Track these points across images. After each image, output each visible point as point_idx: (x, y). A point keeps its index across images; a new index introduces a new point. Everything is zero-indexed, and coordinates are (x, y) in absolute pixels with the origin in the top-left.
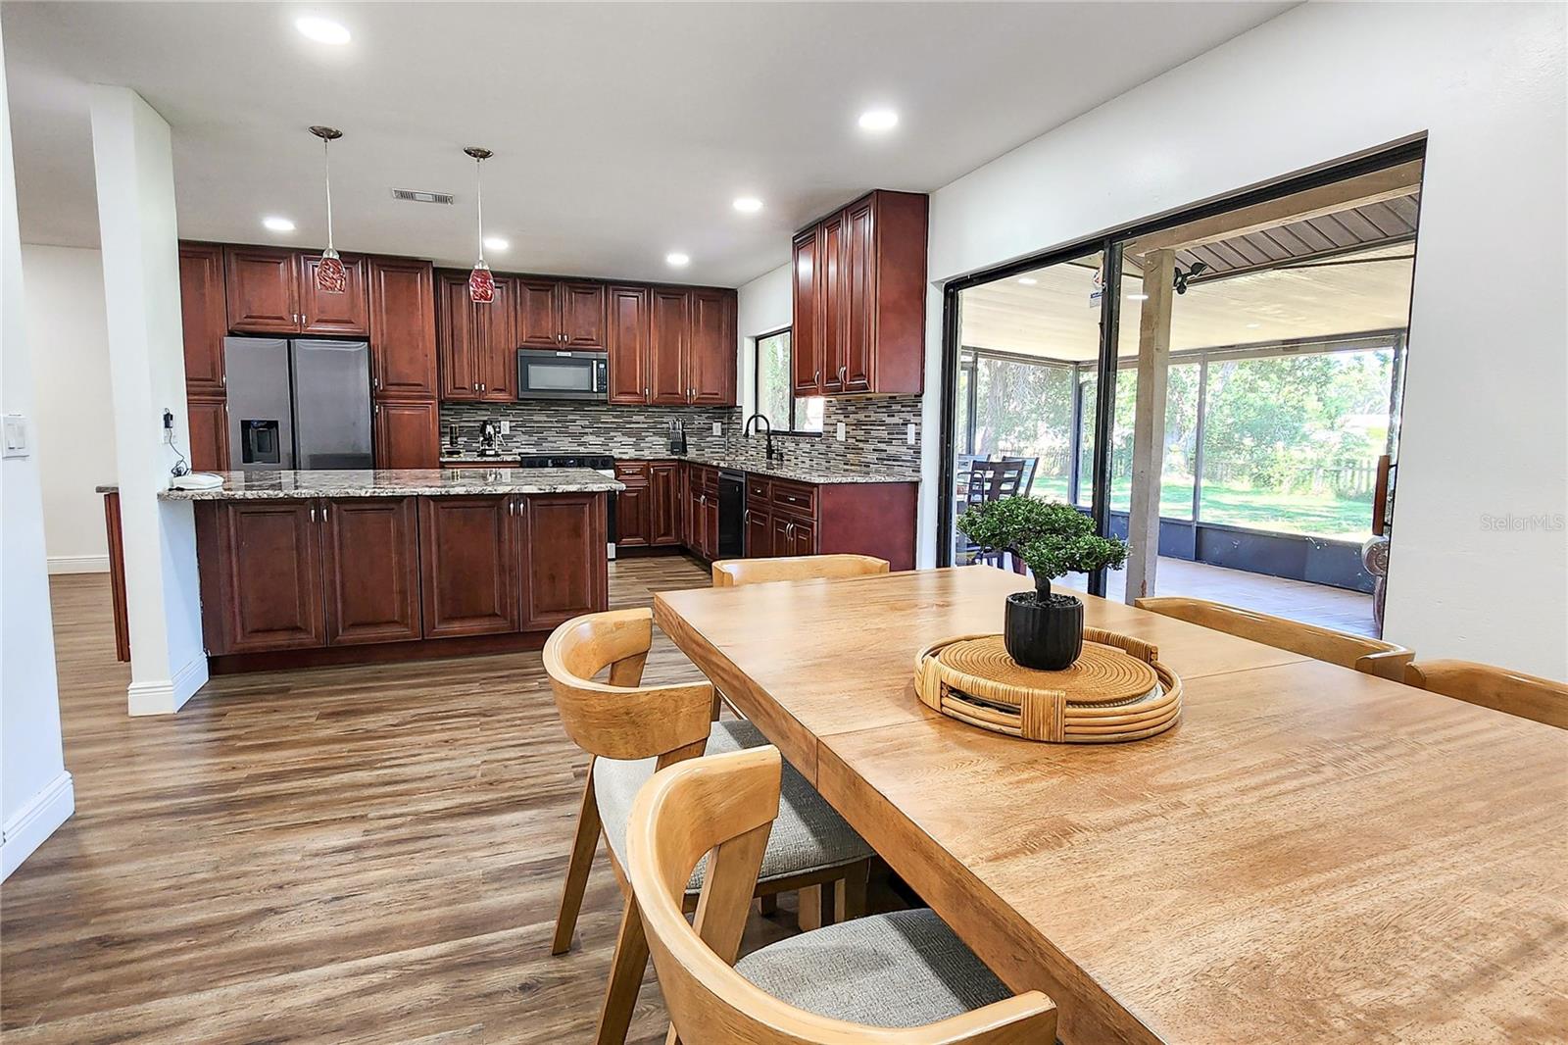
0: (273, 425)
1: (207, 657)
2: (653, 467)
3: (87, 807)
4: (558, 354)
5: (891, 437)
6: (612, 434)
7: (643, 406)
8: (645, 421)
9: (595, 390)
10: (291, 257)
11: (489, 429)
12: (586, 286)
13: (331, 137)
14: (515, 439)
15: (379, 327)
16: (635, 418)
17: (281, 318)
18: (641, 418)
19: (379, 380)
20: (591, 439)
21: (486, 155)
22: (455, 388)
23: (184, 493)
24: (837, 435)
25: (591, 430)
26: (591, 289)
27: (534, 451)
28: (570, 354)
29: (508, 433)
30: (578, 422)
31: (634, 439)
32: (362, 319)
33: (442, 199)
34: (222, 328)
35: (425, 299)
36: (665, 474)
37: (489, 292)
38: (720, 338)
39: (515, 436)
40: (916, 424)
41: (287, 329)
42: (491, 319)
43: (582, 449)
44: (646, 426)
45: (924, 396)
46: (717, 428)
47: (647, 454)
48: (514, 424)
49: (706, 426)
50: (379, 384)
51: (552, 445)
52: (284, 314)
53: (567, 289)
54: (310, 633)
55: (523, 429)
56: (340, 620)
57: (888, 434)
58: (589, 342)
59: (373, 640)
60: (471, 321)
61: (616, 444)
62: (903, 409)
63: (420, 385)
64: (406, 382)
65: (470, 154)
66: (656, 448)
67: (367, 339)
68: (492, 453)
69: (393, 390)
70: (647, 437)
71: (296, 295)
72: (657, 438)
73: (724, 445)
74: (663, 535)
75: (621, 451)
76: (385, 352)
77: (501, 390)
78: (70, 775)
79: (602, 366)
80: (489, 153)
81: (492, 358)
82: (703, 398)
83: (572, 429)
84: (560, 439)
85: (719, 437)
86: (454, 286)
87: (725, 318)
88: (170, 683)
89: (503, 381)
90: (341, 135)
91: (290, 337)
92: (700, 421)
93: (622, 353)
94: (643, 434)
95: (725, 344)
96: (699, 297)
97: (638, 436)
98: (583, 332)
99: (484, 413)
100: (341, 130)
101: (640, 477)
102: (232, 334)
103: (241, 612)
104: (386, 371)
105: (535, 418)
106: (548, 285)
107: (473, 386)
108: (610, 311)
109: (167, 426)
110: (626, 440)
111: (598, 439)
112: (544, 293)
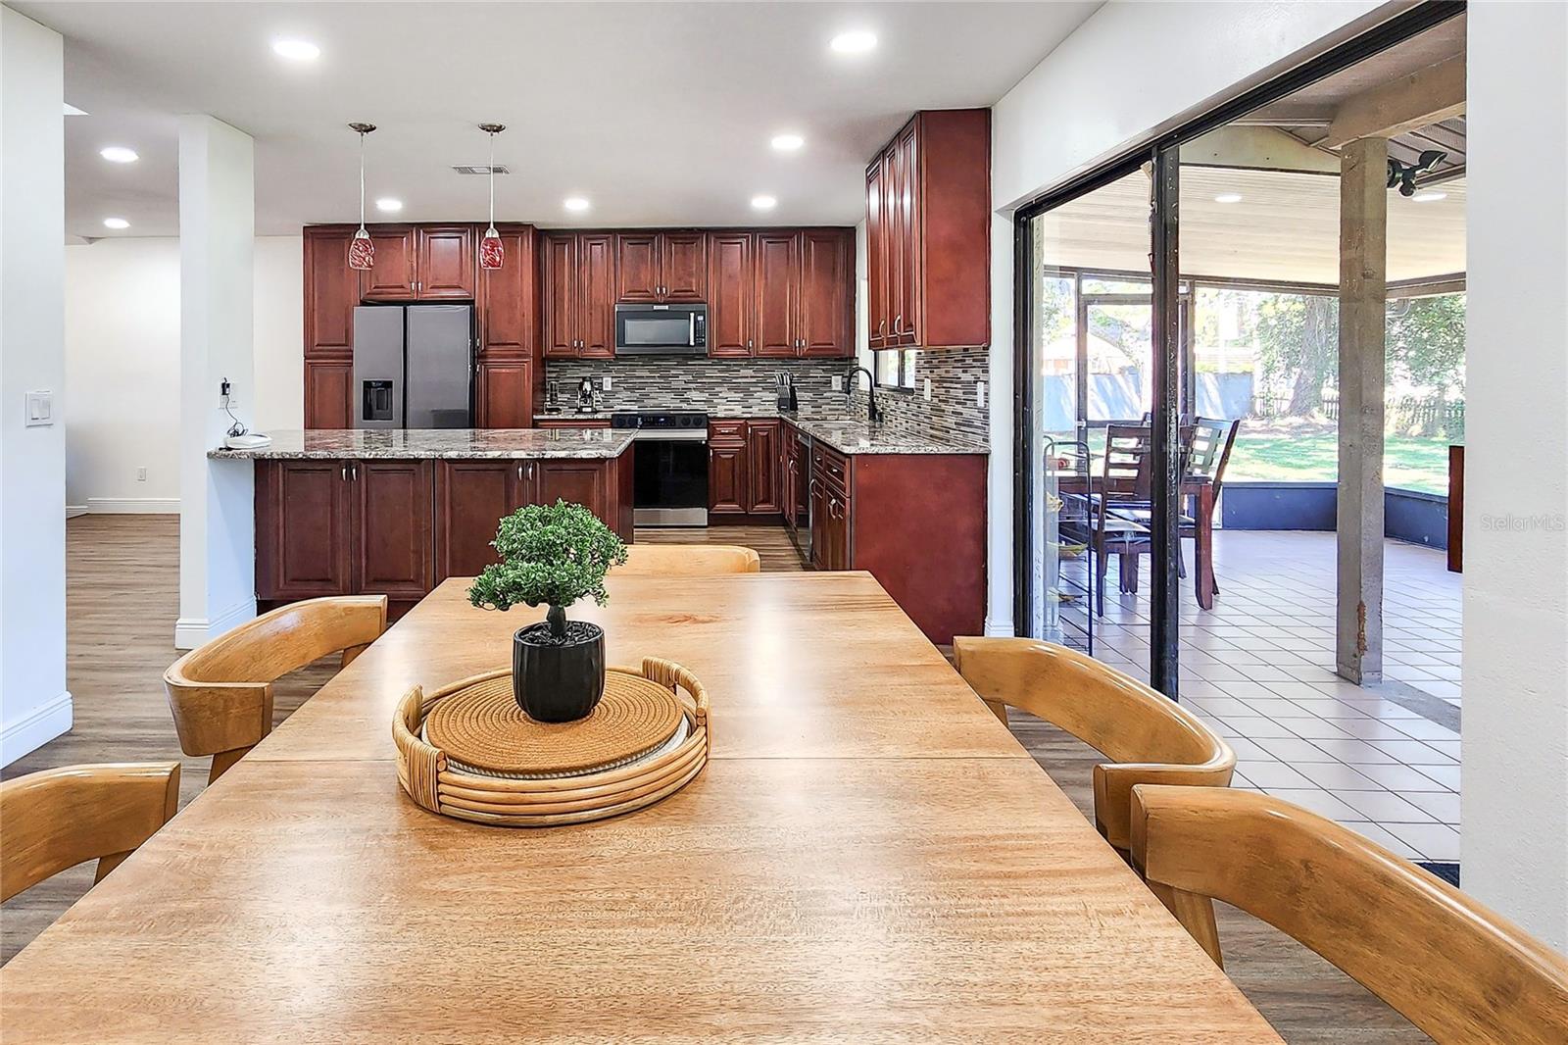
0: (388, 385)
1: (257, 600)
2: (751, 426)
3: (82, 726)
4: (655, 307)
5: (966, 397)
6: (717, 389)
7: (749, 360)
8: (753, 374)
9: (692, 343)
10: (412, 231)
11: (587, 386)
12: (685, 237)
13: (367, 131)
14: (617, 396)
15: (483, 289)
16: (743, 372)
17: (402, 287)
18: (750, 372)
19: (481, 341)
20: (694, 395)
21: (499, 129)
22: (555, 346)
23: (231, 452)
24: (924, 393)
25: (694, 385)
26: (692, 238)
27: (636, 408)
28: (667, 307)
29: (610, 389)
30: (681, 377)
31: (742, 395)
32: (468, 284)
33: (497, 170)
34: (355, 297)
35: (525, 259)
36: (766, 433)
37: (498, 259)
38: (834, 281)
39: (616, 393)
40: (985, 382)
41: (406, 297)
42: (591, 275)
43: (684, 406)
44: (754, 380)
45: (991, 349)
46: (837, 382)
47: (755, 411)
48: (615, 380)
49: (823, 380)
50: (481, 344)
51: (653, 401)
52: (405, 283)
53: (667, 240)
54: (338, 586)
55: (625, 385)
56: (363, 576)
57: (964, 393)
58: (689, 294)
59: (405, 597)
60: (571, 279)
61: (720, 400)
62: (975, 364)
63: (517, 344)
64: (504, 342)
65: (484, 129)
66: (764, 405)
67: (471, 302)
68: (589, 410)
69: (492, 350)
70: (756, 392)
71: (415, 265)
72: (767, 394)
73: (845, 401)
74: (763, 502)
75: (727, 407)
76: (487, 312)
77: (599, 346)
78: (70, 696)
79: (700, 318)
80: (501, 127)
81: (591, 314)
82: (814, 349)
83: (674, 385)
84: (661, 395)
85: (840, 392)
86: (557, 246)
87: (840, 259)
88: (206, 621)
89: (601, 336)
90: (375, 128)
91: (405, 303)
92: (817, 373)
93: (724, 302)
94: (751, 389)
95: (840, 289)
96: (811, 237)
97: (747, 392)
98: (683, 284)
99: (587, 369)
100: (374, 125)
101: (737, 437)
102: (364, 303)
103: (285, 562)
104: (487, 330)
105: (637, 374)
106: (648, 238)
107: (572, 343)
108: (711, 259)
109: (224, 393)
110: (732, 395)
111: (702, 395)
112: (644, 246)
